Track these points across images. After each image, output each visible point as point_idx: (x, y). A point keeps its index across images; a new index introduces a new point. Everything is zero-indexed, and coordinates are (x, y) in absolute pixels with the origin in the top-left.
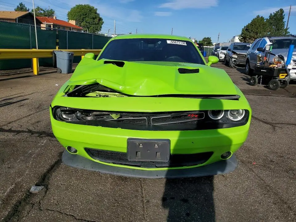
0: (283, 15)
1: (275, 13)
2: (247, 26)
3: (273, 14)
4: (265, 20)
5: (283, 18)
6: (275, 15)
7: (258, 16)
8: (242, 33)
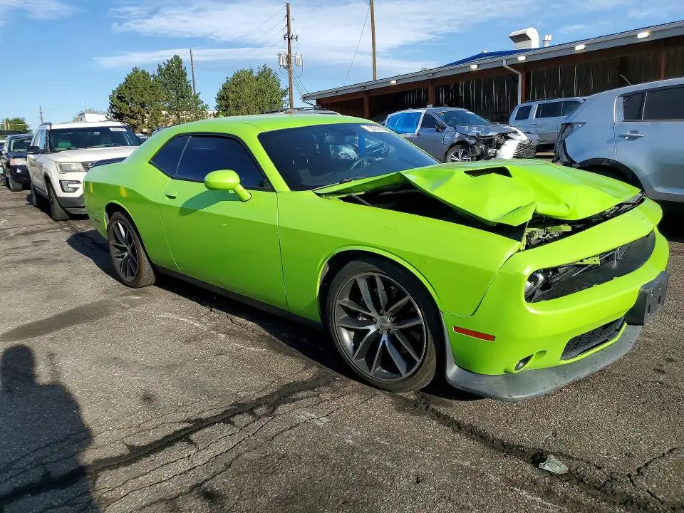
0: (183, 68)
1: (167, 63)
2: (119, 90)
3: (164, 67)
4: (152, 78)
5: (185, 75)
6: (168, 68)
7: (136, 70)
8: (112, 106)
